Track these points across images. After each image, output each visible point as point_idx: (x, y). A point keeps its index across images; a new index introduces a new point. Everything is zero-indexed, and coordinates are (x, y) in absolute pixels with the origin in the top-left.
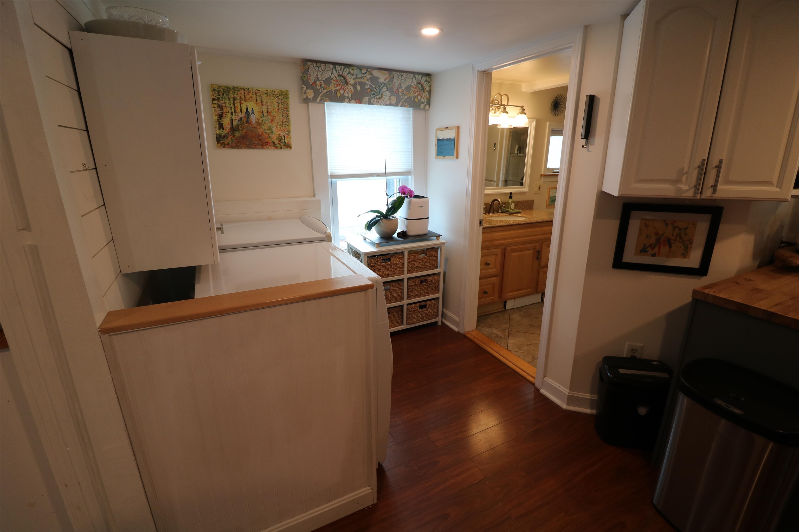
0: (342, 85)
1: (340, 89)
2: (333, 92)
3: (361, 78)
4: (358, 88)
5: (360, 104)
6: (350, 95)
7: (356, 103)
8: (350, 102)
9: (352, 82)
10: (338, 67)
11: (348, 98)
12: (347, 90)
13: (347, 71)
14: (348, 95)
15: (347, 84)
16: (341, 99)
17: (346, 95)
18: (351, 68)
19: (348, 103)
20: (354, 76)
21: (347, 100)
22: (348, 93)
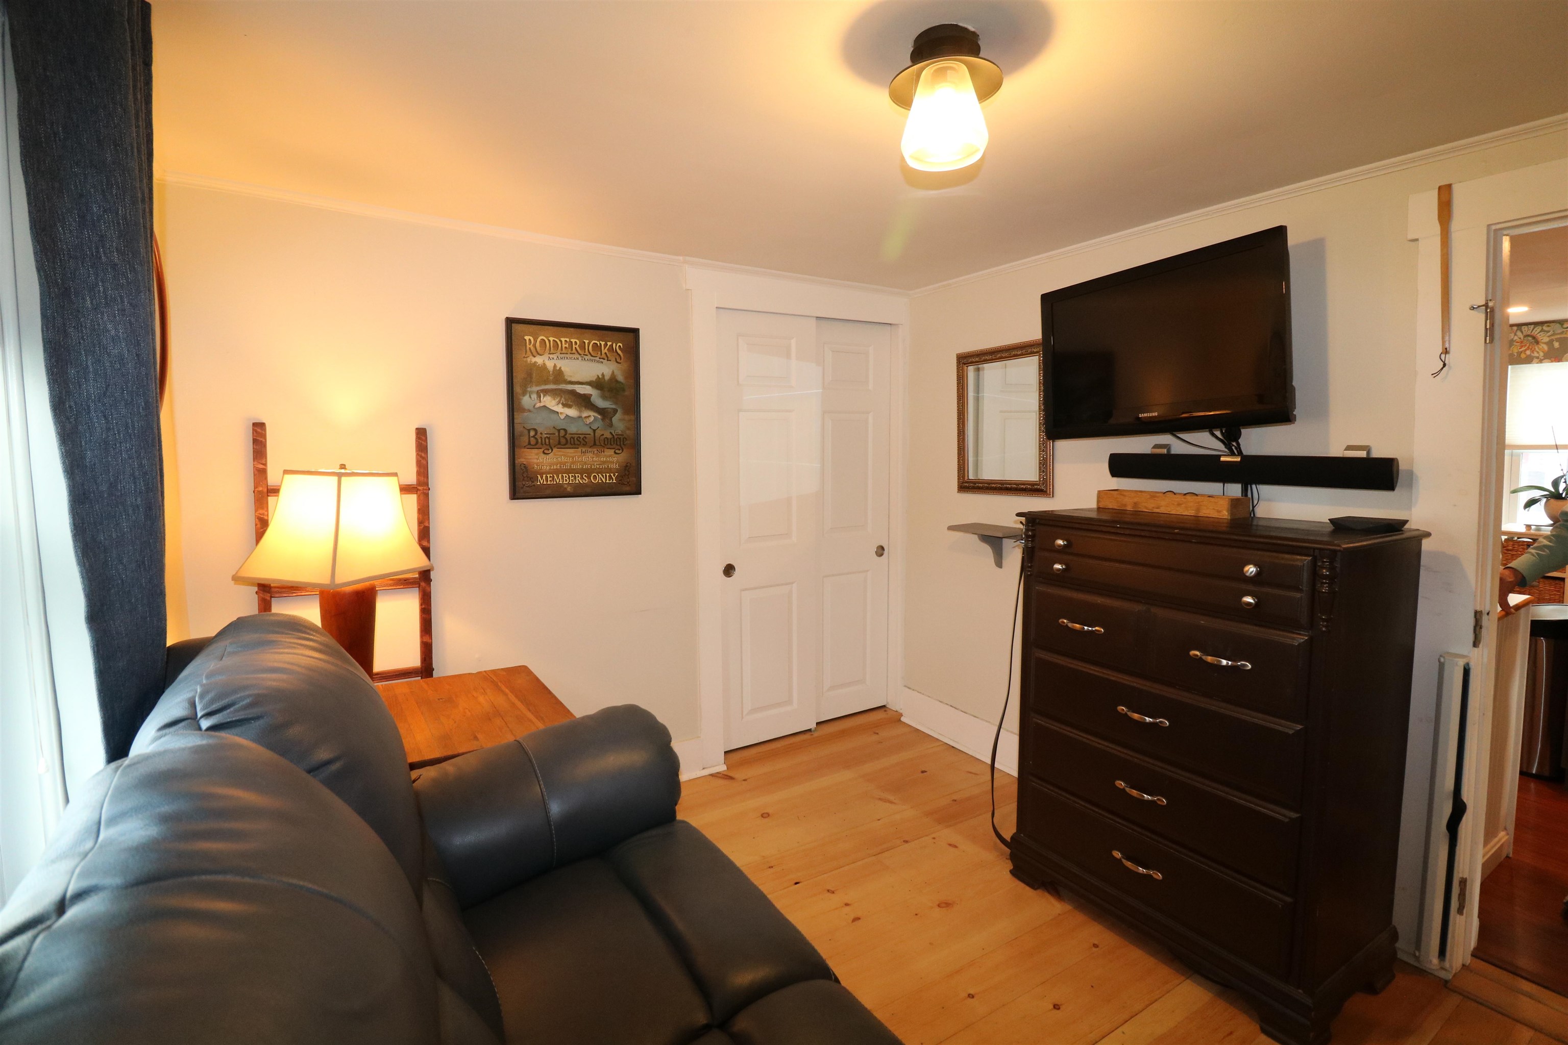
0: (1529, 345)
1: (1526, 350)
2: (1516, 354)
3: (1562, 333)
4: (1556, 345)
5: (1559, 362)
6: (1542, 354)
7: (1552, 362)
8: (1541, 361)
9: (1546, 339)
10: (1524, 328)
11: (1538, 358)
12: (1537, 349)
13: (1538, 329)
14: (1537, 355)
15: (1537, 343)
16: (1529, 360)
17: (1536, 354)
18: (1546, 325)
19: (1537, 363)
20: (1549, 334)
21: (1535, 360)
22: (1538, 352)
